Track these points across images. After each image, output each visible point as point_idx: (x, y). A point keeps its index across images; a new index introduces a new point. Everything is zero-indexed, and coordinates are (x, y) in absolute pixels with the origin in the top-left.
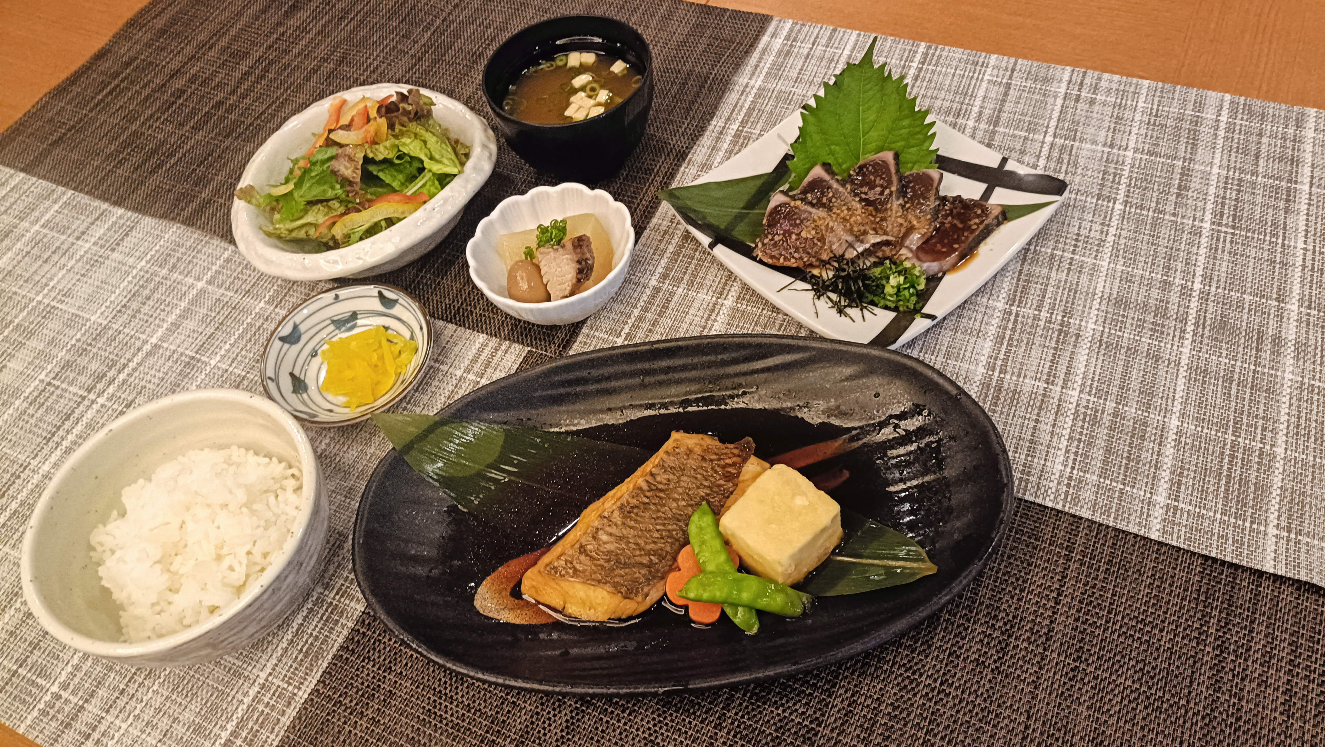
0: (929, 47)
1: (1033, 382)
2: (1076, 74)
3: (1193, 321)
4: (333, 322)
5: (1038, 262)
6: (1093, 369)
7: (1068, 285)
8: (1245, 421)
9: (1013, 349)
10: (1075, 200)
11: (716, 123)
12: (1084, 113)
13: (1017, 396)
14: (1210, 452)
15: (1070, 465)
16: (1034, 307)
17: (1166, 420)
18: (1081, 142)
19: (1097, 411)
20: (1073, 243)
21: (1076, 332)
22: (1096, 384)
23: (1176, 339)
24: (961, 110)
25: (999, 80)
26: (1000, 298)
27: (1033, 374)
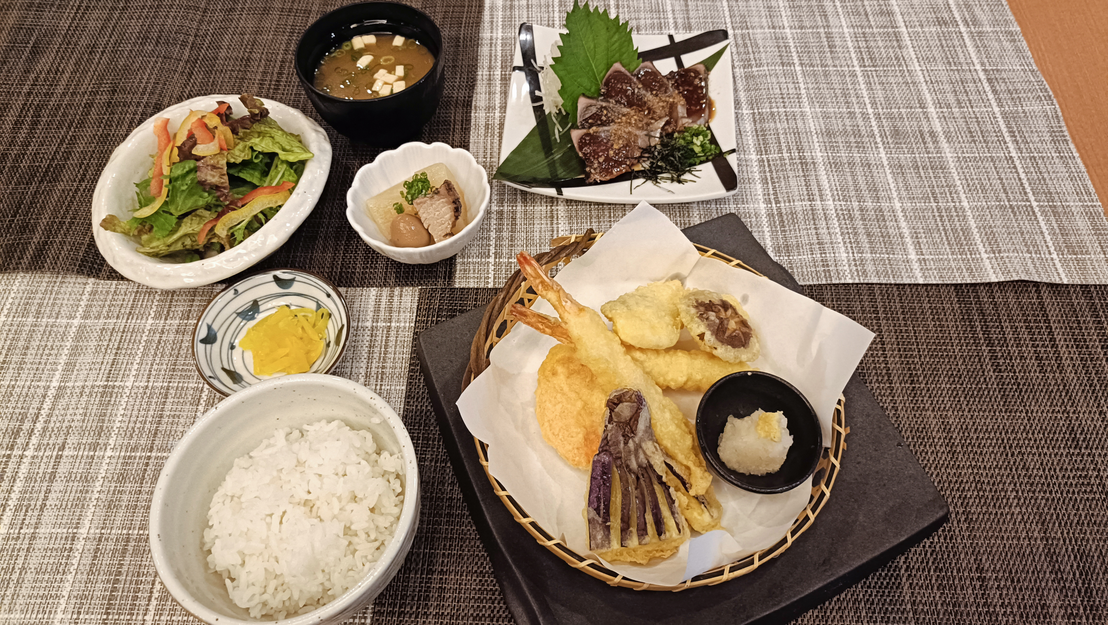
1: (801, 203)
3: (878, 135)
4: (239, 314)
6: (833, 183)
7: (791, 130)
9: (777, 185)
12: (745, 8)
13: (794, 216)
14: (927, 218)
15: (851, 251)
16: (776, 152)
17: (892, 204)
18: (753, 29)
20: (781, 100)
21: (811, 161)
27: (798, 198)
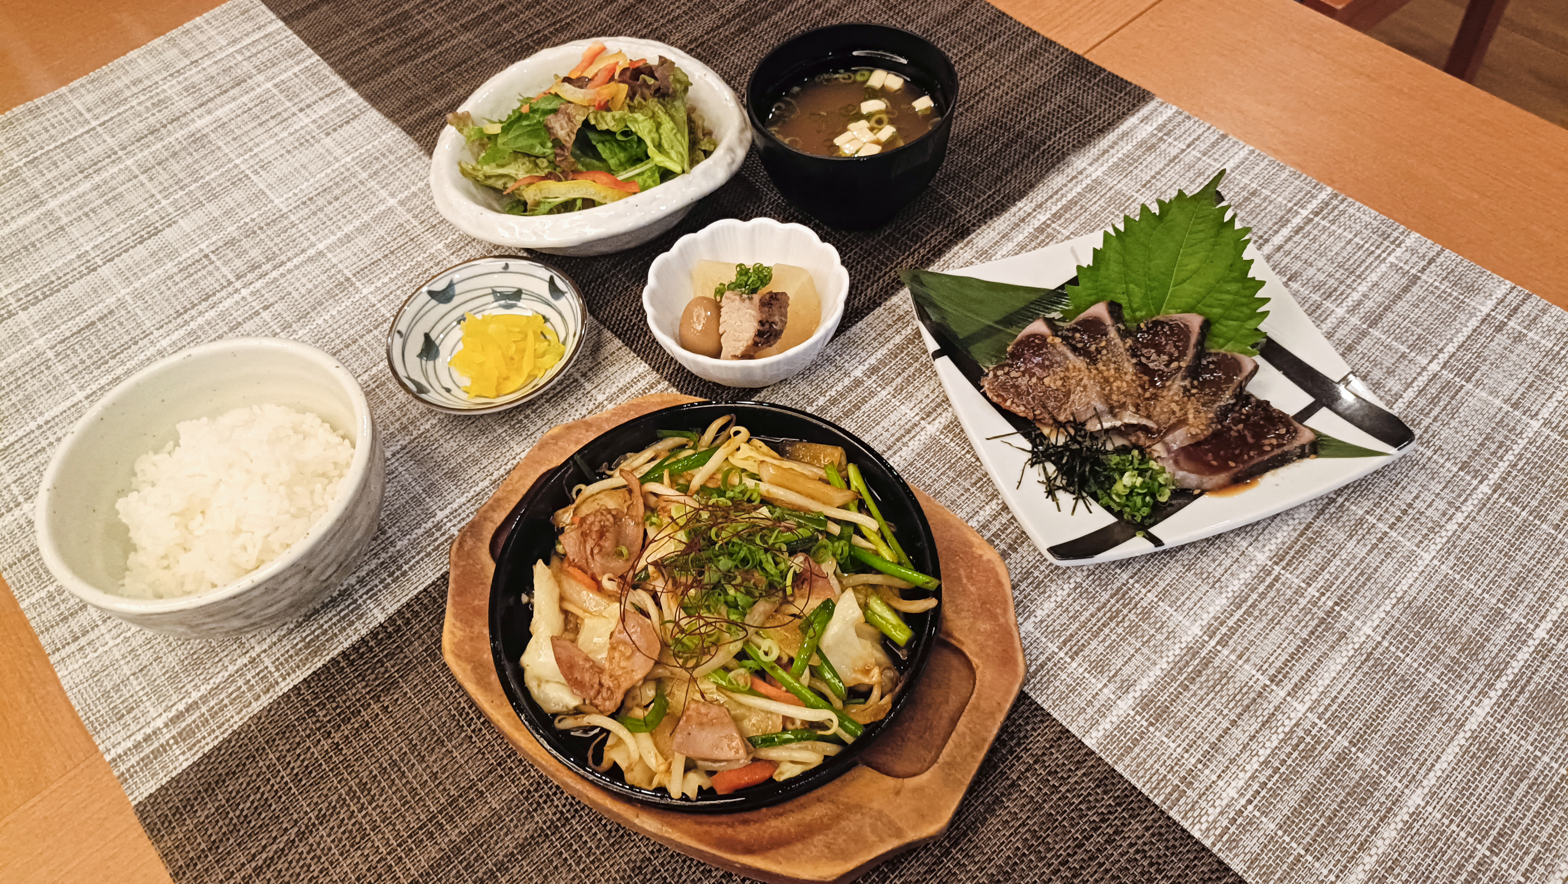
0: (1336, 196)
1: (1254, 672)
2: (1515, 293)
3: (1511, 678)
5: (1338, 521)
6: (1341, 686)
8: (1515, 837)
10: (1430, 459)
11: (1023, 206)
12: (1499, 350)
13: (1224, 681)
14: (1445, 858)
15: (1248, 796)
16: (1304, 577)
17: (1407, 791)
18: (1477, 386)
19: (1318, 742)
20: (1398, 513)
21: (1342, 629)
22: (1335, 706)
23: (1475, 692)
24: (1335, 290)
25: (1407, 268)
26: (1266, 548)
